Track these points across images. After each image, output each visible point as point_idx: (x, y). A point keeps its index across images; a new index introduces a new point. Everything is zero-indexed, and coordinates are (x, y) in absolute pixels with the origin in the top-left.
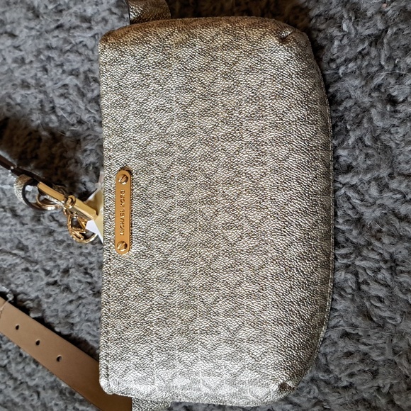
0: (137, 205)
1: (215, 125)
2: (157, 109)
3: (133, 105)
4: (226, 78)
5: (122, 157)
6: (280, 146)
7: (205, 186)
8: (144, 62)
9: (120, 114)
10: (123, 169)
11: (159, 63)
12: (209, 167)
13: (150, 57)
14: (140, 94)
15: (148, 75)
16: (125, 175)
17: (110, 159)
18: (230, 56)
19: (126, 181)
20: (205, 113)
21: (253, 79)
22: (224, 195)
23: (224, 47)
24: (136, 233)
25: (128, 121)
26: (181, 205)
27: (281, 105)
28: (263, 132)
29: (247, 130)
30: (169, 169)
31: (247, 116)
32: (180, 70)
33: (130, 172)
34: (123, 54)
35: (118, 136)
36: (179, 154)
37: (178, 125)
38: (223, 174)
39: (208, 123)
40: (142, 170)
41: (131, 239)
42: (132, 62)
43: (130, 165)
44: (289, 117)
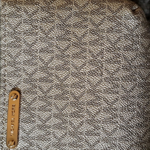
0: (24, 115)
1: (83, 65)
2: (42, 51)
3: (24, 46)
4: (93, 34)
5: (14, 81)
6: (128, 82)
7: (74, 104)
8: (34, 17)
9: (14, 51)
10: (14, 89)
11: (45, 19)
12: (77, 92)
13: (38, 14)
14: (30, 39)
15: (37, 27)
16: (16, 94)
17: (5, 82)
18: (97, 19)
19: (16, 98)
20: (76, 56)
21: (112, 36)
22: (88, 112)
23: (93, 13)
24: (21, 134)
25: (19, 57)
26: (56, 116)
27: (130, 55)
28: (117, 72)
29: (106, 69)
30: (48, 91)
31: (106, 60)
32: (60, 25)
33: (19, 92)
34: (19, 9)
35: (12, 66)
36: (56, 82)
37: (57, 62)
38: (87, 98)
39: (78, 62)
40: (29, 91)
41: (18, 138)
42: (25, 16)
43: (19, 87)
44: (136, 63)
